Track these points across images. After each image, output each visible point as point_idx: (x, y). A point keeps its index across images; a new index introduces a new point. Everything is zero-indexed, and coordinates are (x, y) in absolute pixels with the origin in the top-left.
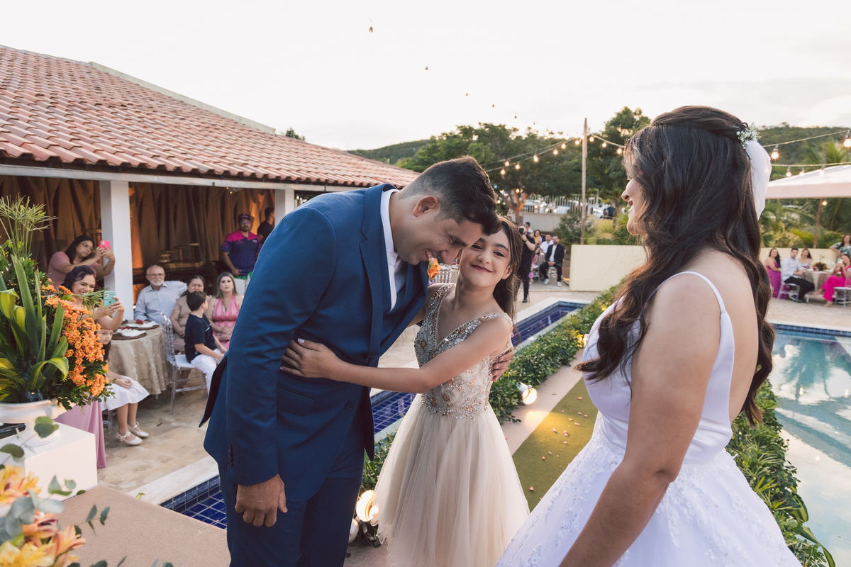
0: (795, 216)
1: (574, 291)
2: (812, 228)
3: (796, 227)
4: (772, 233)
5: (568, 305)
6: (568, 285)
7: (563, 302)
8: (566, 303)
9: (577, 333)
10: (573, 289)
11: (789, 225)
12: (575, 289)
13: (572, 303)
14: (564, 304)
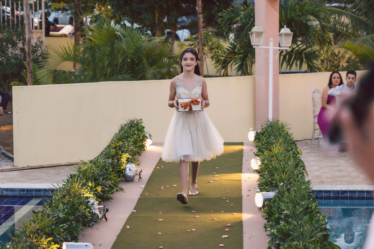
0: (345, 20)
1: (23, 169)
2: (368, 37)
3: (347, 36)
4: (316, 47)
5: (17, 194)
6: (12, 159)
7: (7, 190)
8: (12, 190)
9: (49, 242)
10: (20, 166)
11: (339, 35)
12: (25, 165)
13: (23, 190)
14: (9, 193)
